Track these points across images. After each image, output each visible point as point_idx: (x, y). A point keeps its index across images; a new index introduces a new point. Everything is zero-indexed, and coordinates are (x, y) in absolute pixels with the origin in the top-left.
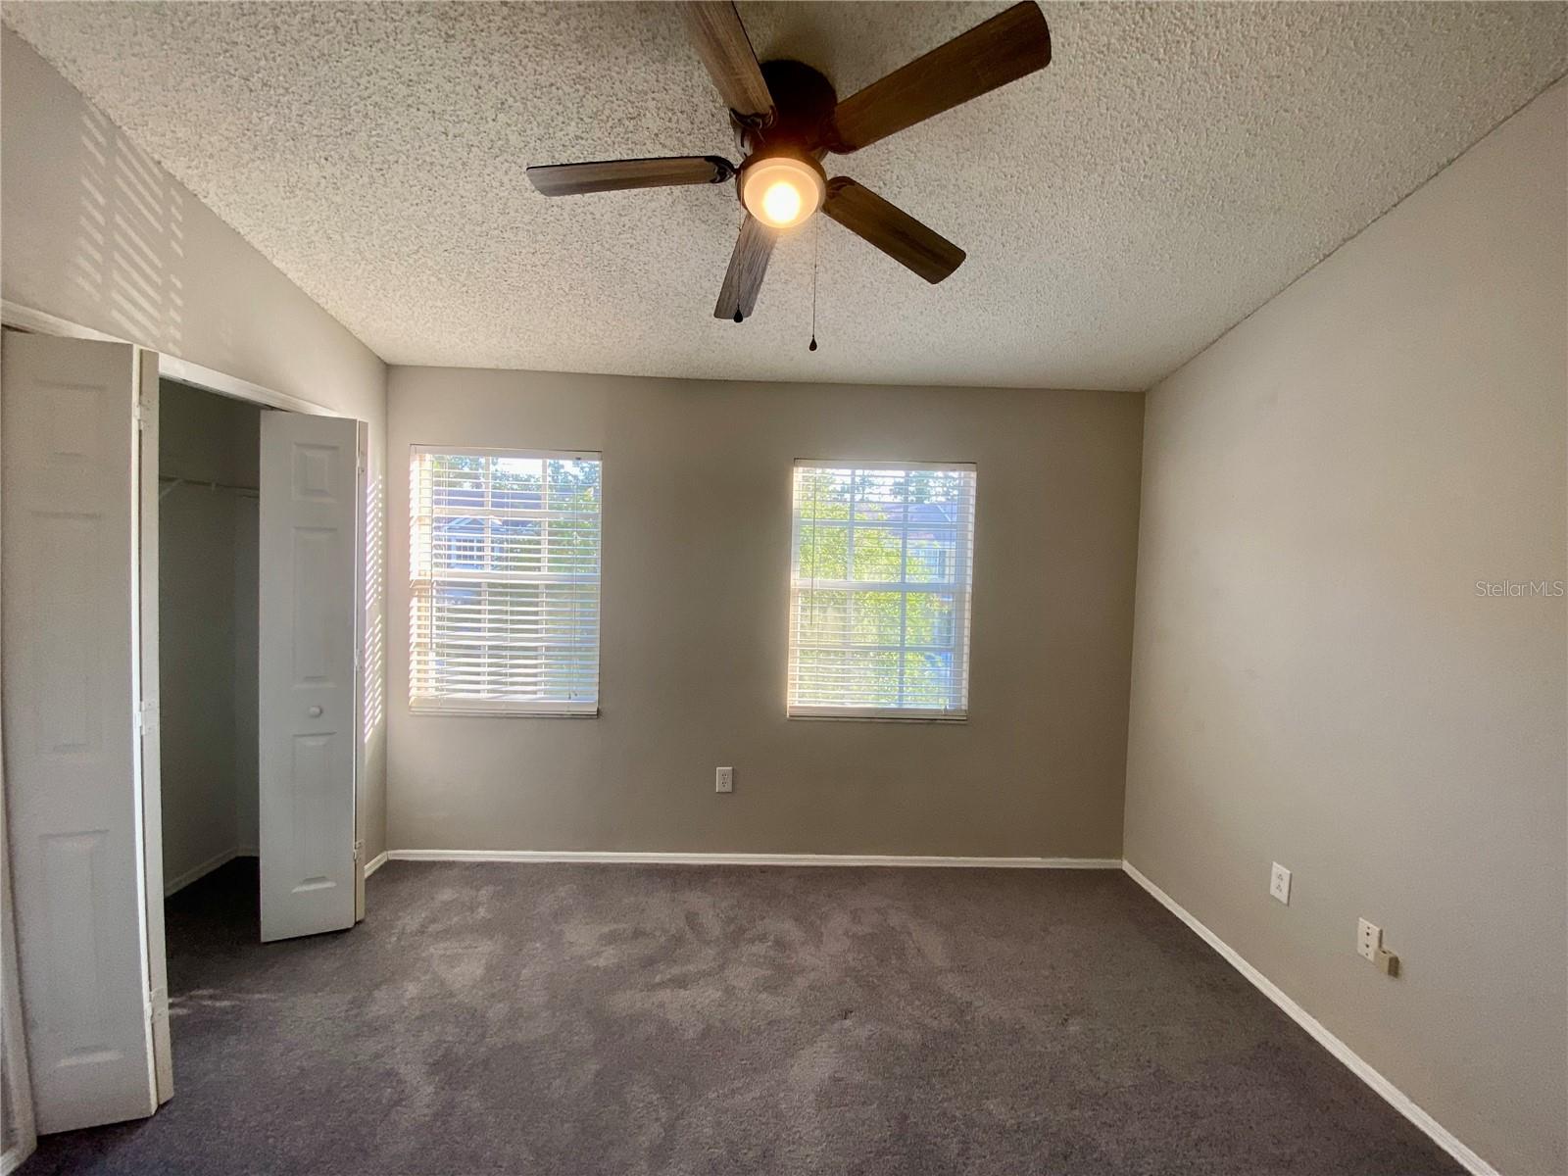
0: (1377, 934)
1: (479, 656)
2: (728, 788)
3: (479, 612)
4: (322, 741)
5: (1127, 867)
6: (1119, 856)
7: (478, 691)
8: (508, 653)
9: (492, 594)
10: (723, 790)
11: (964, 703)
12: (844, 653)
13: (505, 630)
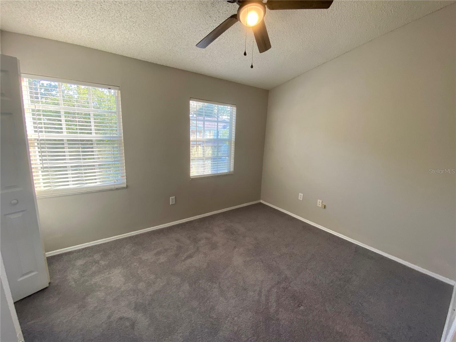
0: (321, 202)
1: (67, 171)
2: (174, 203)
3: (64, 152)
4: (20, 215)
5: (262, 201)
6: (260, 199)
7: (68, 185)
8: (83, 168)
9: (69, 144)
10: (173, 203)
11: (232, 169)
12: (203, 159)
13: (80, 159)
